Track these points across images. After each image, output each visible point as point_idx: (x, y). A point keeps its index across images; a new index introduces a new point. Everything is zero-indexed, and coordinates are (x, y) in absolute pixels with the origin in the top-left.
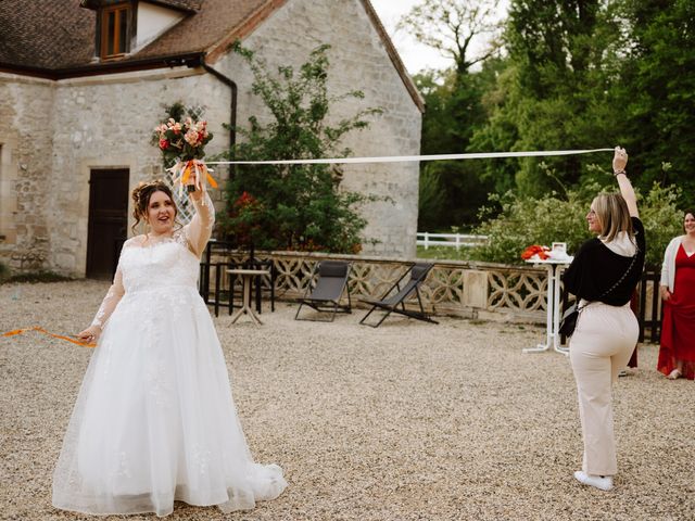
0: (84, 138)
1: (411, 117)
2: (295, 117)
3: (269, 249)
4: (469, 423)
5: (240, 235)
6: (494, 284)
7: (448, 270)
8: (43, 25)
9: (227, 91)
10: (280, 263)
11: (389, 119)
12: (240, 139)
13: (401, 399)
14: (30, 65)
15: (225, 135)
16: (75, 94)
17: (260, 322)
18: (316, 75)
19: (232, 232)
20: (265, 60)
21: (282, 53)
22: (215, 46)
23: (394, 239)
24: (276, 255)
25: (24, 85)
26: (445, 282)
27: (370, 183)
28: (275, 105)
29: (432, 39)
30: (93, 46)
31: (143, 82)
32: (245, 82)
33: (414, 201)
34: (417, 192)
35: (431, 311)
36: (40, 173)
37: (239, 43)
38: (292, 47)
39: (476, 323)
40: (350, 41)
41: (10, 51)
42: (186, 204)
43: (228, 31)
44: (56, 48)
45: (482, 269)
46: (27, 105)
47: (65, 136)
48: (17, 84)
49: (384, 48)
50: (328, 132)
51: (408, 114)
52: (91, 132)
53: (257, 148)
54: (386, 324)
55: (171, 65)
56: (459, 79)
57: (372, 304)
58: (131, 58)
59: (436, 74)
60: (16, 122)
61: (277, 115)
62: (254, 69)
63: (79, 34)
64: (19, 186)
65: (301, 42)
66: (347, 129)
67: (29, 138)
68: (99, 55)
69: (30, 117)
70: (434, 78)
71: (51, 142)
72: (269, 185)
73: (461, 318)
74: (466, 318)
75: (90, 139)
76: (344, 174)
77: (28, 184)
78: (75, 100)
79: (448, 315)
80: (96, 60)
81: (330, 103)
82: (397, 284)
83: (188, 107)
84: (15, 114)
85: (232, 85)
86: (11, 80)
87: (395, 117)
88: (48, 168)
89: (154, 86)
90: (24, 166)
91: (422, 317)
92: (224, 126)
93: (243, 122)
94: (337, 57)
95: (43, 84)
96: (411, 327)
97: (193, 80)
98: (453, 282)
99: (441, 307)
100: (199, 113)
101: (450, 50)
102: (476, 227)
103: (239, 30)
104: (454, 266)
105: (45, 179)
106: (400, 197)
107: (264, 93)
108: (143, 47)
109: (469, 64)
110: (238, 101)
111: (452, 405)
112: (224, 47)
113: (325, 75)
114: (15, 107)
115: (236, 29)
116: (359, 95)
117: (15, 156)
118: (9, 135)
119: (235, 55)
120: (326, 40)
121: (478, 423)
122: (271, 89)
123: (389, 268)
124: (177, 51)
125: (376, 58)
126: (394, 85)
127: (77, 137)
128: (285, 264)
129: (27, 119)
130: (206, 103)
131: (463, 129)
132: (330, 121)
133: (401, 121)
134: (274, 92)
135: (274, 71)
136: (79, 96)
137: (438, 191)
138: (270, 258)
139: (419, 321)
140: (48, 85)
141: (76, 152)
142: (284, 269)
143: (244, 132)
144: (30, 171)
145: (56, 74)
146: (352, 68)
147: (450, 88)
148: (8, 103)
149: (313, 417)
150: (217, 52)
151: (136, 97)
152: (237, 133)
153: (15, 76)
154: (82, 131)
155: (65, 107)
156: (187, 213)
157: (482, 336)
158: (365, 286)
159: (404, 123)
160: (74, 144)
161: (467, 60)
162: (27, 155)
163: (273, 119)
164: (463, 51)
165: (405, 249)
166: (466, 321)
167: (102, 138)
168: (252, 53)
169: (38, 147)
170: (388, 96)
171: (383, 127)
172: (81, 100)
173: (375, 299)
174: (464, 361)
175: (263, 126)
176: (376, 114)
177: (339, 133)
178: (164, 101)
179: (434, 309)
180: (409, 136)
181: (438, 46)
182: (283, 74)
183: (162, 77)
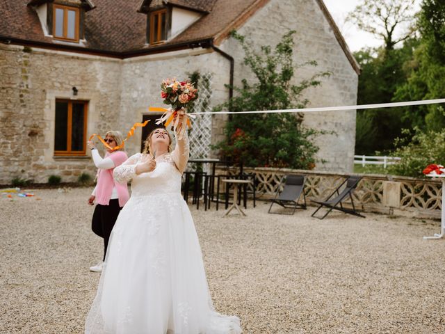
0: (139, 95)
1: (351, 78)
2: (271, 79)
3: (253, 166)
4: (379, 290)
5: (235, 157)
6: (405, 191)
7: (373, 181)
8: (115, 25)
9: (227, 63)
10: (260, 176)
11: (336, 80)
12: (236, 94)
13: (332, 271)
14: (107, 50)
15: (226, 92)
16: (134, 67)
17: (244, 215)
18: (285, 51)
19: (230, 155)
20: (253, 42)
21: (264, 37)
22: (220, 34)
23: (339, 160)
24: (258, 170)
25: (103, 63)
26: (370, 189)
27: (322, 123)
28: (259, 72)
29: (369, 27)
30: (145, 37)
31: (175, 59)
32: (239, 56)
33: (353, 134)
34: (355, 128)
35: (361, 208)
36: (112, 118)
37: (235, 31)
38: (270, 33)
39: (391, 218)
40: (310, 28)
41: (96, 42)
42: (201, 137)
43: (229, 24)
44: (123, 38)
45: (396, 180)
46: (105, 75)
47: (128, 94)
48: (99, 62)
49: (332, 32)
50: (293, 88)
51: (349, 76)
52: (143, 91)
53: (246, 100)
54: (330, 217)
55: (192, 47)
56: (387, 53)
57: (319, 203)
58: (168, 43)
59: (372, 50)
60: (98, 86)
61: (260, 78)
62: (245, 48)
63: (137, 29)
64: (100, 126)
65: (276, 29)
66: (306, 87)
67: (106, 96)
68: (148, 42)
69: (106, 82)
70: (370, 53)
71: (120, 98)
72: (253, 124)
73: (381, 214)
74: (385, 214)
75: (142, 96)
76: (305, 116)
77: (105, 124)
78: (134, 71)
79: (372, 212)
80: (147, 45)
81: (294, 69)
82: (337, 190)
83: (202, 74)
84: (98, 81)
85: (231, 59)
86: (96, 60)
87: (340, 78)
88: (117, 114)
89: (182, 61)
90: (103, 114)
91: (354, 212)
92: (226, 86)
93: (238, 83)
94: (301, 39)
95: (115, 62)
96: (346, 219)
97: (205, 57)
98: (376, 189)
99: (368, 206)
100: (209, 77)
101: (381, 34)
102: (392, 152)
103: (235, 23)
104: (377, 178)
105: (115, 121)
106: (343, 132)
107: (252, 64)
108: (175, 36)
109: (394, 43)
110: (234, 69)
111: (367, 276)
112: (226, 34)
113: (291, 51)
114: (98, 76)
115: (233, 22)
116: (314, 63)
117: (97, 107)
118: (94, 94)
119: (232, 39)
120: (293, 28)
121: (385, 290)
122: (256, 61)
123: (332, 180)
124: (196, 37)
125: (327, 39)
126: (339, 56)
127: (135, 95)
128: (263, 176)
129: (105, 84)
130: (214, 71)
131: (390, 87)
132: (295, 81)
133: (343, 81)
134: (258, 63)
135: (258, 49)
136: (136, 69)
137: (372, 128)
138: (254, 172)
139: (352, 216)
140: (118, 62)
141: (134, 104)
142: (263, 179)
143: (238, 89)
144: (107, 116)
145: (123, 55)
146: (310, 46)
147: (382, 59)
148: (94, 74)
149: (268, 282)
150: (221, 38)
151: (170, 68)
152: (234, 91)
153: (98, 57)
154: (138, 91)
155: (127, 76)
156: (201, 143)
157: (396, 227)
158: (316, 191)
159: (346, 82)
160: (133, 99)
161: (392, 40)
162: (105, 106)
163: (257, 81)
164: (390, 34)
165: (346, 166)
166: (385, 216)
167: (150, 95)
168: (243, 37)
169: (111, 101)
170: (335, 65)
171: (332, 85)
172: (137, 71)
173: (322, 200)
174: (380, 244)
175: (251, 85)
176: (326, 75)
177: (300, 89)
178: (188, 71)
179: (363, 207)
180: (349, 91)
181: (373, 32)
182: (264, 51)
183: (186, 55)
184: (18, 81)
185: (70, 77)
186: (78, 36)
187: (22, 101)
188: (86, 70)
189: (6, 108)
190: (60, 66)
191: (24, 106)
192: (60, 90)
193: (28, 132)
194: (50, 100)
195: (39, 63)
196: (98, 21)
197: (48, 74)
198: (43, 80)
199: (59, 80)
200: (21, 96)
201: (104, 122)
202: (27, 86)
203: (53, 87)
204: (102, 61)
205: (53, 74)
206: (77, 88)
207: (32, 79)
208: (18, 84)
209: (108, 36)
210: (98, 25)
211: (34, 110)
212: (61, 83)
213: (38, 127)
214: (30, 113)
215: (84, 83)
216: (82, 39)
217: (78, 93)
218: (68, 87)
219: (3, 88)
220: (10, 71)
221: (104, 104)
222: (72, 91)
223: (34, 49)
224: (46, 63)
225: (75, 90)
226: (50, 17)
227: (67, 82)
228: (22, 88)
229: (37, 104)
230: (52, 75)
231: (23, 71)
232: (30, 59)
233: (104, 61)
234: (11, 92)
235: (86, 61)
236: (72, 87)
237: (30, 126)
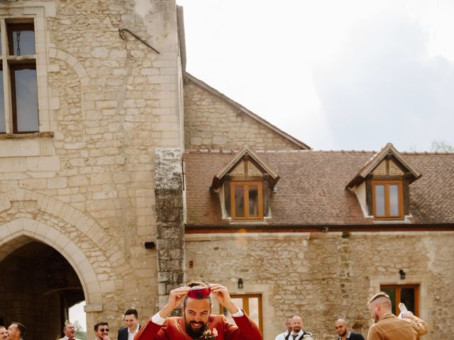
184: (338, 270)
185: (395, 259)
186: (403, 212)
187: (344, 291)
188: (414, 249)
189: (327, 300)
190: (383, 249)
191: (347, 296)
192: (385, 275)
193: (352, 324)
194: (374, 287)
195: (360, 248)
196: (427, 192)
197: (370, 259)
198: (365, 267)
199: (383, 264)
200: (343, 286)
201: (439, 307)
202: (348, 274)
203: (376, 273)
204: (433, 236)
205: (377, 258)
206: (405, 270)
207: (353, 266)
208: (338, 274)
209: (439, 207)
210: (426, 197)
211: (358, 300)
212: (385, 267)
213: (362, 318)
214: (352, 304)
215: (413, 264)
216: (408, 214)
217: (406, 276)
218: (395, 270)
219: (323, 279)
220: (330, 260)
221: (438, 286)
222: (398, 275)
223: (353, 233)
224: (367, 248)
225: (402, 273)
226: (370, 196)
227: (392, 265)
228: (343, 277)
229: (359, 294)
230: (374, 260)
231: (343, 258)
232: (349, 245)
233: (436, 236)
234: (331, 282)
235: (414, 240)
236: (398, 271)
237: (354, 318)
